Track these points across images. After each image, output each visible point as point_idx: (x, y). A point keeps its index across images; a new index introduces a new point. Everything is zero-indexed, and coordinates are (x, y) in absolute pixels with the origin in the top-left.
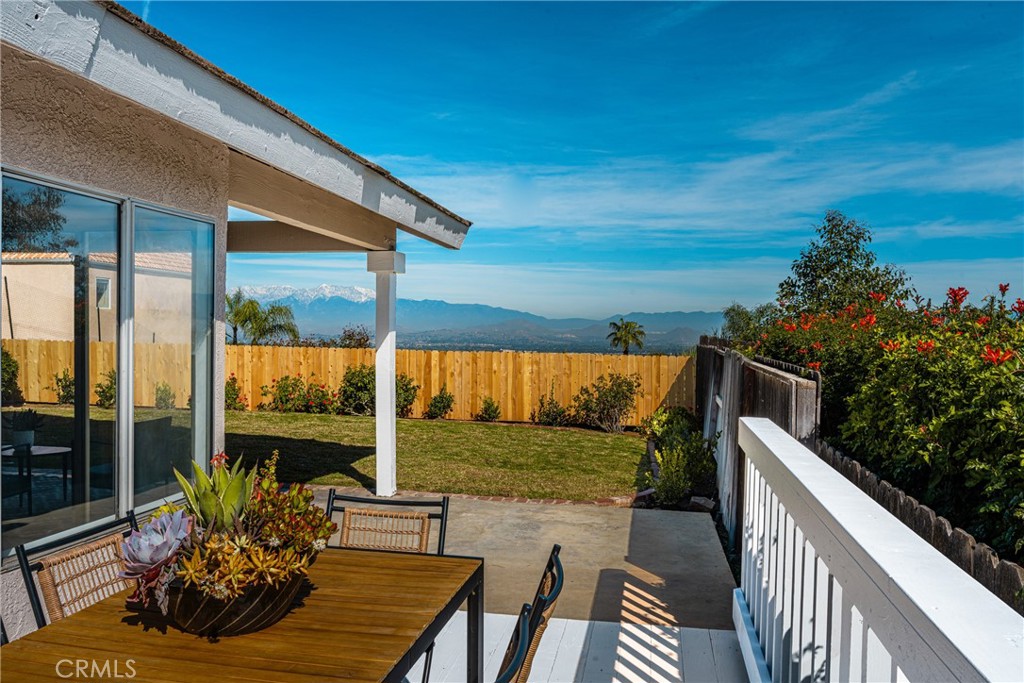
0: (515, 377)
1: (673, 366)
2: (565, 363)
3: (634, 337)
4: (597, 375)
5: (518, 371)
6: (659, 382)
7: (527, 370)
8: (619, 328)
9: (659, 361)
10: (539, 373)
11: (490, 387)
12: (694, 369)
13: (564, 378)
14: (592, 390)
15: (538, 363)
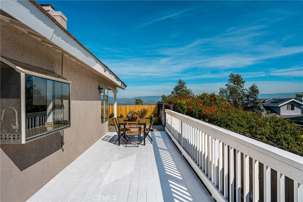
0: (126, 110)
1: (153, 107)
2: (135, 107)
3: (141, 102)
4: (140, 109)
5: (126, 109)
6: (151, 110)
7: (128, 108)
8: (137, 101)
9: (151, 106)
10: (130, 109)
11: (121, 112)
12: (157, 107)
13: (135, 110)
14: (140, 111)
15: (130, 107)
